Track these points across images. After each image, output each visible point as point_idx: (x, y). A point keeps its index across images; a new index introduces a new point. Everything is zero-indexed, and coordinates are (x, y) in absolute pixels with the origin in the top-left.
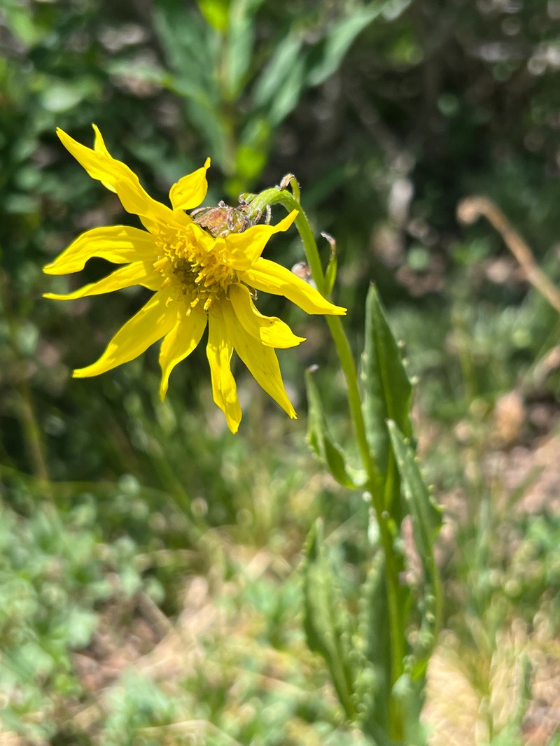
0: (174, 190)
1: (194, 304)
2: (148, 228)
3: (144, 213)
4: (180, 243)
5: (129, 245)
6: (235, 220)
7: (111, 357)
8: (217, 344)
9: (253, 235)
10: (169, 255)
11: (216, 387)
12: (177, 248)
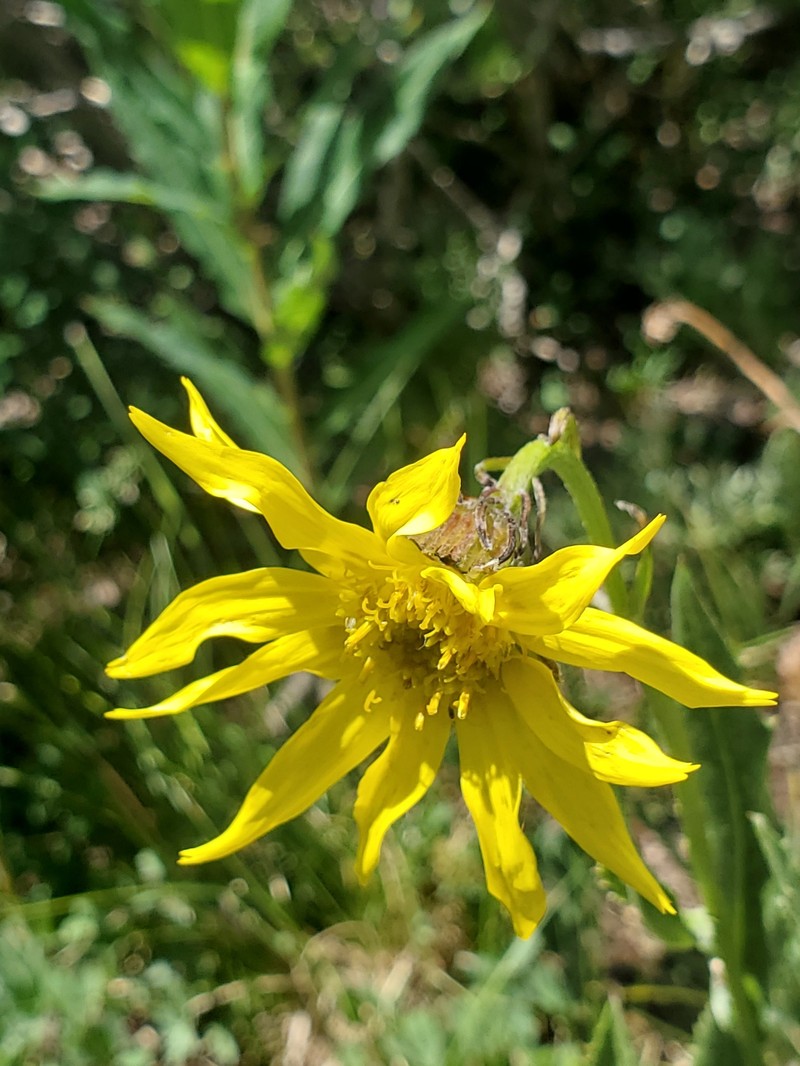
0: (378, 495)
1: (433, 707)
2: (319, 569)
3: (317, 547)
4: (397, 596)
5: (282, 603)
6: (491, 528)
7: (256, 818)
8: (481, 771)
9: (559, 566)
10: (376, 619)
11: (491, 864)
12: (392, 605)
